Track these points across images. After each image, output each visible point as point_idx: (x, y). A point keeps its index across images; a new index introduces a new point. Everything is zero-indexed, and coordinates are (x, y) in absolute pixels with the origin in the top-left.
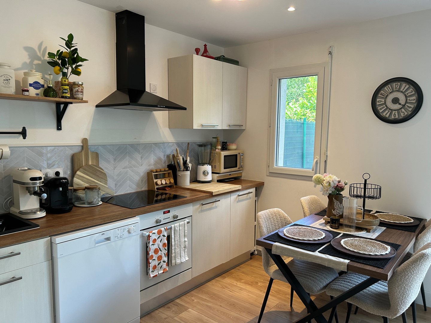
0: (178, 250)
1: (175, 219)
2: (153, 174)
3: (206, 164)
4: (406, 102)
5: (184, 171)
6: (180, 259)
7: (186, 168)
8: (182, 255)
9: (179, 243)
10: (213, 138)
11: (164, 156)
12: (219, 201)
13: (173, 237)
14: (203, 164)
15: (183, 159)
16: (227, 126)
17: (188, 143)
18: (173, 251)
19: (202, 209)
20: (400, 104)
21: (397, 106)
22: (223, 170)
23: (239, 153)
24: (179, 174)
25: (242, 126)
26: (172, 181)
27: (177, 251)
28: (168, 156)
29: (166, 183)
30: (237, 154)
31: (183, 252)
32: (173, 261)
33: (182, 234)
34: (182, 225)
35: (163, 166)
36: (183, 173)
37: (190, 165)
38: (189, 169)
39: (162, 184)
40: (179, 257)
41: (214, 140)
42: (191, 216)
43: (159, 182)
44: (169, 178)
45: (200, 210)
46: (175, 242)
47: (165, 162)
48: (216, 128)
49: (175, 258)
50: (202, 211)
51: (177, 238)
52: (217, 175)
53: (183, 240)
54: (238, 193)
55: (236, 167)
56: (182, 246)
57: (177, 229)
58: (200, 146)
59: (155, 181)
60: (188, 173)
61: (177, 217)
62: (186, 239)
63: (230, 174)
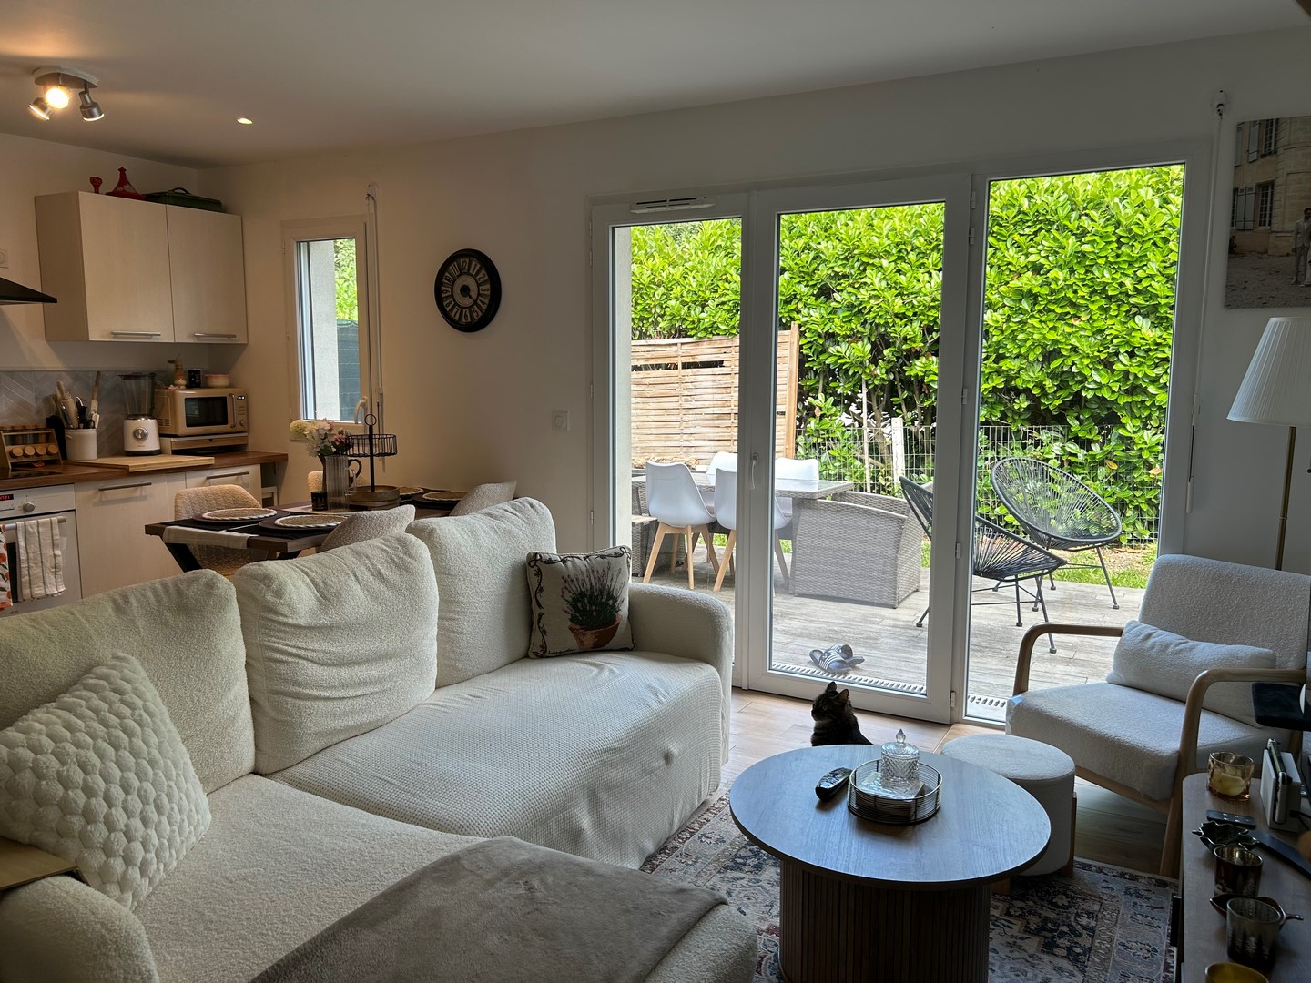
0: (36, 570)
1: (28, 513)
2: (3, 434)
3: (144, 416)
4: (479, 295)
5: (79, 428)
6: (42, 588)
7: (86, 423)
8: (47, 580)
9: (39, 558)
10: (169, 362)
11: (36, 398)
12: (150, 484)
13: (22, 544)
14: (136, 416)
15: (78, 404)
16: (189, 337)
17: (99, 373)
18: (25, 572)
19: (103, 499)
20: (470, 297)
21: (467, 302)
22: (183, 428)
23: (231, 395)
24: (69, 434)
25: (235, 336)
26: (54, 449)
27: (33, 572)
28: (47, 400)
29: (36, 454)
30: (225, 398)
31: (53, 577)
32: (26, 591)
33: (46, 540)
34: (44, 524)
35: (34, 418)
36: (76, 433)
37: (96, 418)
38: (92, 424)
39: (25, 455)
40: (42, 584)
41: (172, 366)
42: (74, 510)
43: (18, 450)
44: (46, 445)
45: (97, 499)
46: (28, 553)
47: (38, 412)
48: (157, 339)
49: (30, 584)
50: (102, 503)
51: (34, 547)
52: (172, 439)
53: (48, 552)
54: (209, 473)
55: (225, 422)
56: (49, 564)
57: (31, 530)
58: (127, 377)
59: (8, 448)
60: (92, 433)
61: (32, 508)
62: (58, 552)
63: (211, 440)
